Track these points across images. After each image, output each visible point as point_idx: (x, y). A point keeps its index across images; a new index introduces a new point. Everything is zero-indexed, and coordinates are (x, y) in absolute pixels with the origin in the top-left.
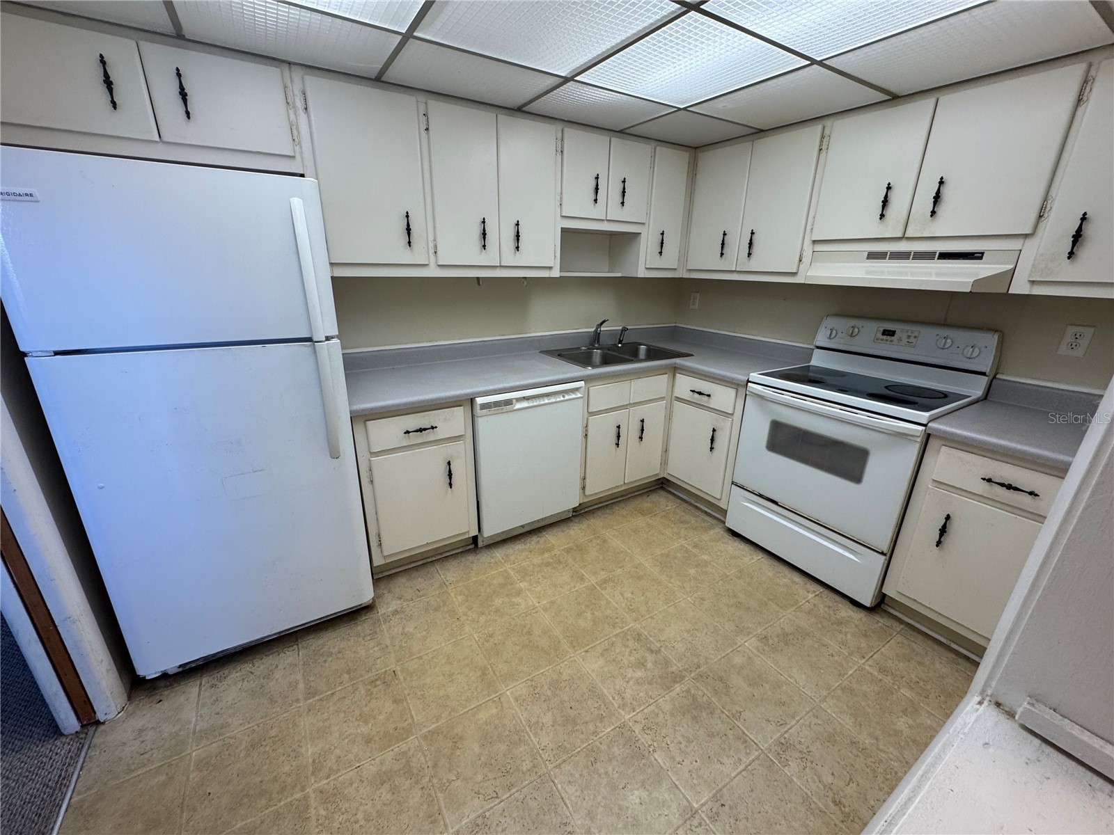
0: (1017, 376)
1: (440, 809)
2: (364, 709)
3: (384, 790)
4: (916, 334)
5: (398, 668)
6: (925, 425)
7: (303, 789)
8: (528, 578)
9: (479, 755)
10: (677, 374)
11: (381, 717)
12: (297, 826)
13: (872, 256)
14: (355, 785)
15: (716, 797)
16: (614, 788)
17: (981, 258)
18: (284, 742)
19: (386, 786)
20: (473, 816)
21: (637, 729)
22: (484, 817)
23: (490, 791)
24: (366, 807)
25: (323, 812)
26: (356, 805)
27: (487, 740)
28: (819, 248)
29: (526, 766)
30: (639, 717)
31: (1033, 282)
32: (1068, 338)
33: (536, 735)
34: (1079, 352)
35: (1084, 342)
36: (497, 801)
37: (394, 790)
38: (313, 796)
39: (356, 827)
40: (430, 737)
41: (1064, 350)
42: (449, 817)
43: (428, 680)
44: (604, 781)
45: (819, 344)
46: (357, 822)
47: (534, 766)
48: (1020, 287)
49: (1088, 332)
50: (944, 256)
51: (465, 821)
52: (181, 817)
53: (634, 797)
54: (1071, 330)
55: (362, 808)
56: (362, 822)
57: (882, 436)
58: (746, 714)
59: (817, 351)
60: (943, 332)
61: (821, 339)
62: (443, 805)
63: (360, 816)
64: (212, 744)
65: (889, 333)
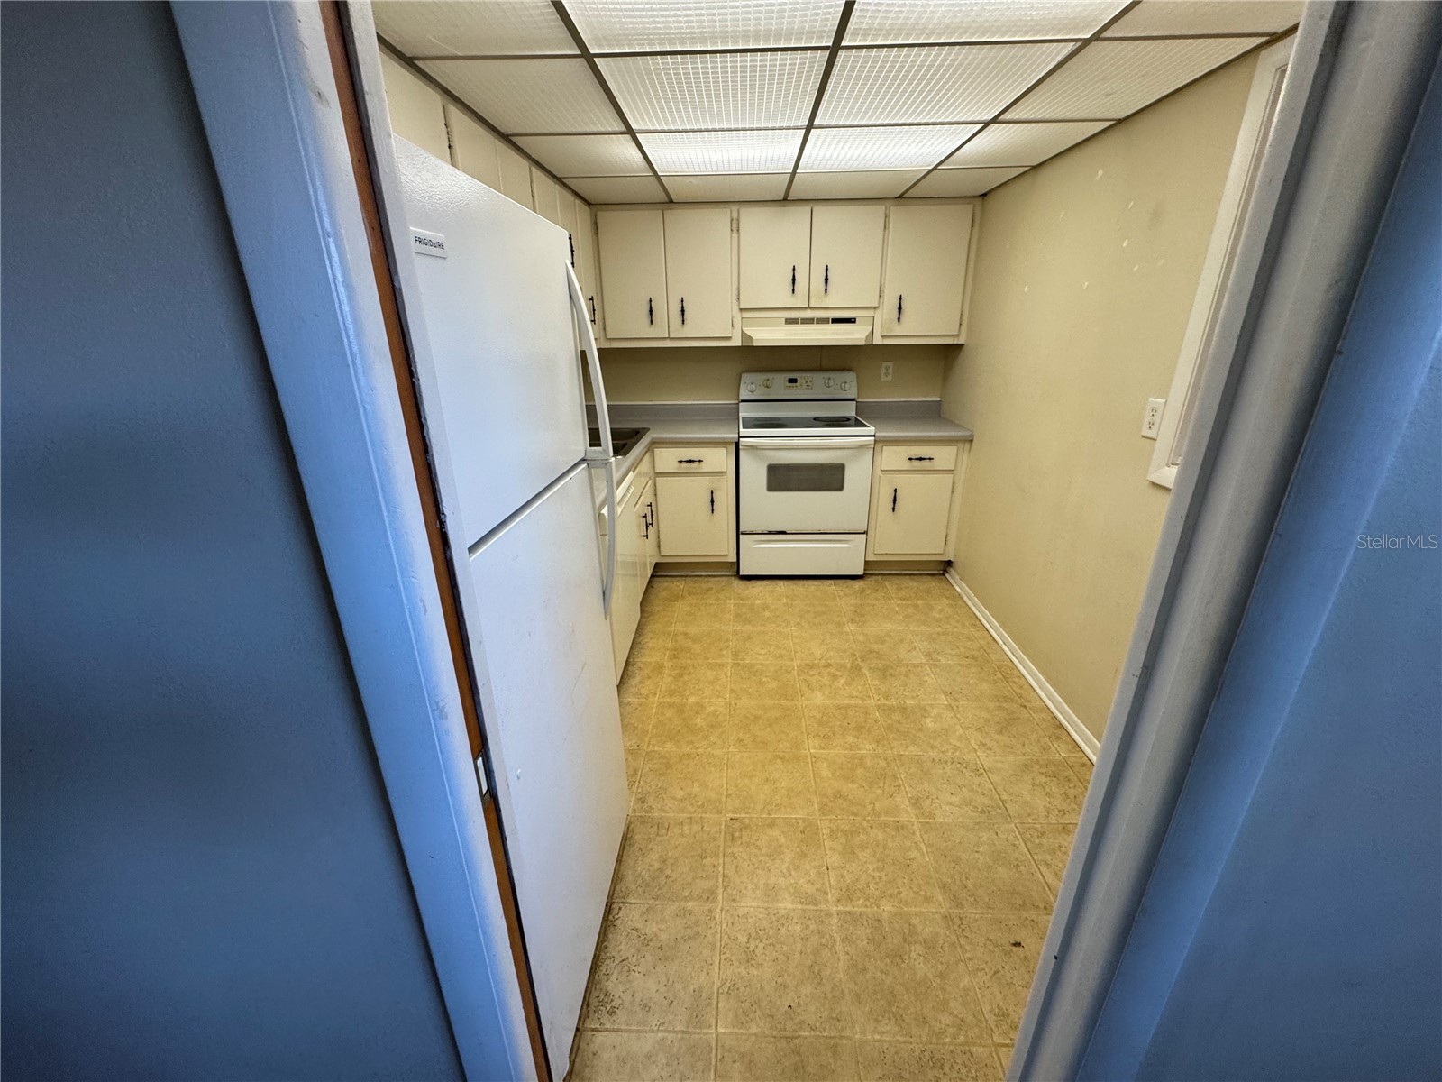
0: (867, 398)
1: (894, 821)
2: (763, 852)
3: (861, 854)
4: (810, 379)
5: (731, 815)
6: (874, 436)
7: (829, 915)
8: (687, 693)
9: (861, 786)
10: (656, 450)
11: (783, 840)
12: (865, 924)
13: (789, 321)
14: (845, 873)
15: (945, 694)
16: (920, 730)
17: (855, 322)
18: (762, 928)
19: (857, 851)
20: (907, 803)
21: (884, 702)
22: (911, 798)
23: (893, 789)
24: (871, 869)
25: (860, 902)
26: (865, 876)
27: (849, 778)
28: (746, 315)
29: (883, 764)
30: (877, 697)
31: (883, 337)
32: (884, 371)
33: (860, 749)
34: (889, 378)
35: (890, 371)
36: (902, 787)
37: (863, 847)
38: (840, 908)
39: (884, 878)
40: (824, 810)
41: (883, 378)
42: (903, 818)
43: (762, 797)
44: (914, 732)
45: (741, 398)
46: (880, 878)
47: (886, 759)
48: (878, 341)
49: (891, 364)
50: (835, 321)
51: (909, 809)
52: (805, 1038)
53: (929, 723)
54: (885, 364)
55: (870, 871)
56: (883, 874)
57: (850, 451)
58: (901, 656)
59: (741, 404)
60: (827, 375)
61: (744, 395)
62: (892, 819)
63: (877, 874)
64: (718, 1008)
65: (793, 381)
